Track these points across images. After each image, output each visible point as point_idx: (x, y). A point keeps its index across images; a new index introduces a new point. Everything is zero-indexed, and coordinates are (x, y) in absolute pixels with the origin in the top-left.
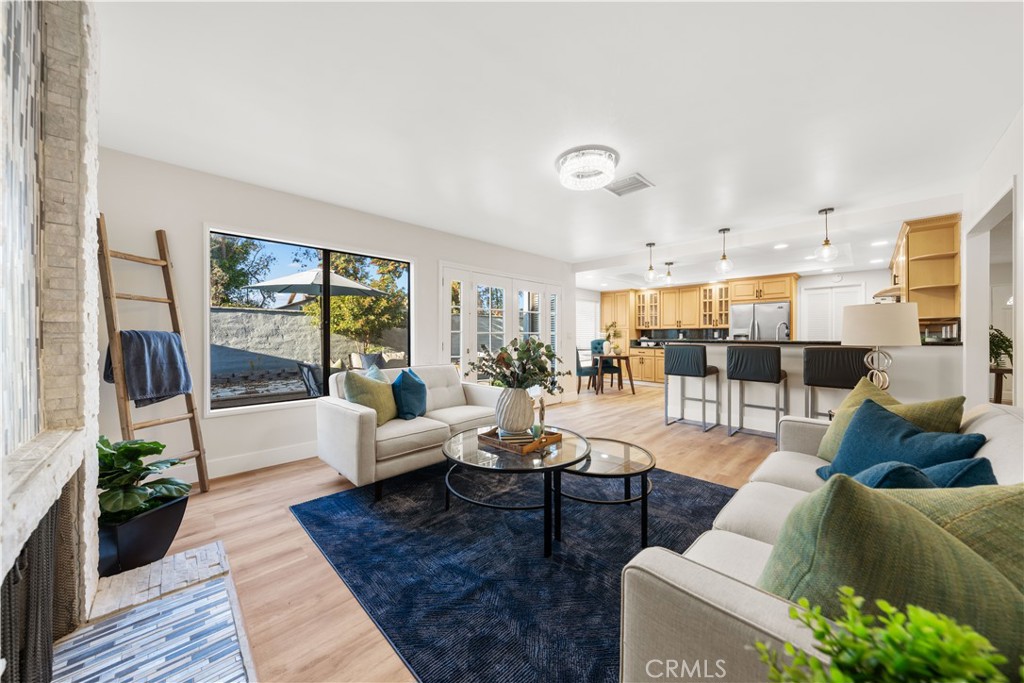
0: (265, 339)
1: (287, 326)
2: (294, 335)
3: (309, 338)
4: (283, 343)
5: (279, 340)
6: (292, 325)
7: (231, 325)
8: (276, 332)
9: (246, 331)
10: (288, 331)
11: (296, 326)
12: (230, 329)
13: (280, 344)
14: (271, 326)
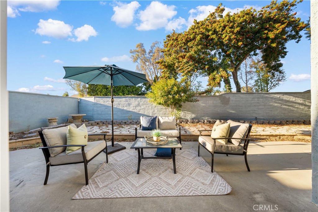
0: (135, 107)
1: (142, 102)
2: (145, 106)
3: (150, 107)
4: (141, 109)
5: (140, 108)
6: (144, 102)
7: (125, 102)
8: (139, 105)
9: (129, 105)
10: (143, 105)
11: (145, 102)
12: (124, 104)
13: (140, 110)
14: (137, 103)
